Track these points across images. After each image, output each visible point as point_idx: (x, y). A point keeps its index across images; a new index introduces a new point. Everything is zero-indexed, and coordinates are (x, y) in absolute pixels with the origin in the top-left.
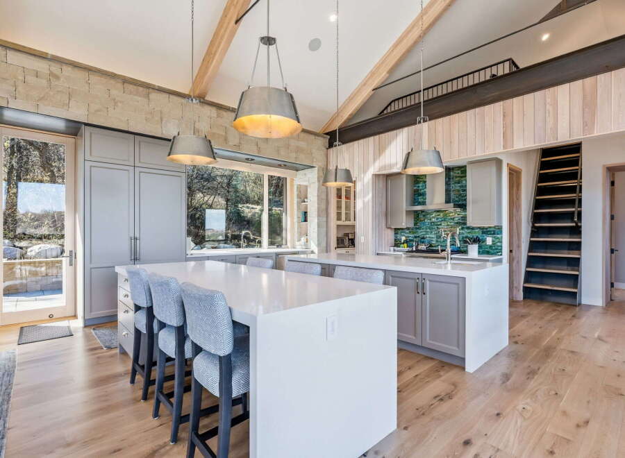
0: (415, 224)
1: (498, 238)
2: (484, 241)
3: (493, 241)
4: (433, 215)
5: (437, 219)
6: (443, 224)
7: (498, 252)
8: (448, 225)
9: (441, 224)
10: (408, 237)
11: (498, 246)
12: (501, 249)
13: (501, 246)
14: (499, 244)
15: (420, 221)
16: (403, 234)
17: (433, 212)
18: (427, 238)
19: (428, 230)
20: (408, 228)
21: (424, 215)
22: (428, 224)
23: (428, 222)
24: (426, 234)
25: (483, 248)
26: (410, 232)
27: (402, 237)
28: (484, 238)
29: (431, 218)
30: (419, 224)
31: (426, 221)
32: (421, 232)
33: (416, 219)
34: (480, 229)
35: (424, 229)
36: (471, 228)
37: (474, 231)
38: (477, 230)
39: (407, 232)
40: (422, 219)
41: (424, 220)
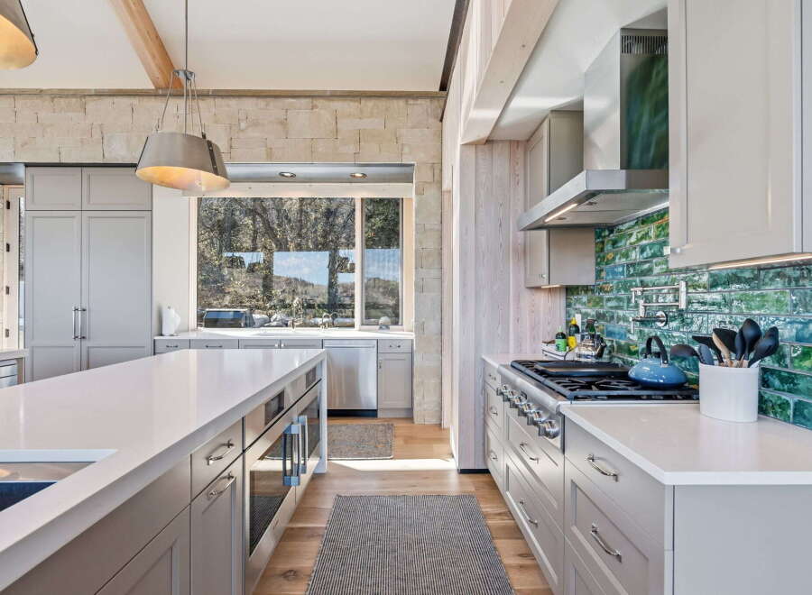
0: (598, 277)
2: (807, 350)
4: (633, 239)
5: (643, 250)
9: (650, 270)
10: (587, 315)
15: (607, 264)
16: (578, 306)
17: (634, 226)
18: (621, 323)
19: (623, 292)
20: (586, 289)
21: (614, 243)
22: (622, 273)
23: (623, 265)
24: (617, 308)
25: (800, 386)
26: (589, 301)
27: (576, 315)
28: (807, 336)
29: (628, 251)
30: (603, 274)
31: (617, 261)
32: (609, 300)
33: (599, 257)
34: (787, 280)
35: (615, 292)
36: (747, 277)
37: (758, 296)
38: (772, 287)
39: (585, 299)
40: (610, 256)
41: (614, 259)
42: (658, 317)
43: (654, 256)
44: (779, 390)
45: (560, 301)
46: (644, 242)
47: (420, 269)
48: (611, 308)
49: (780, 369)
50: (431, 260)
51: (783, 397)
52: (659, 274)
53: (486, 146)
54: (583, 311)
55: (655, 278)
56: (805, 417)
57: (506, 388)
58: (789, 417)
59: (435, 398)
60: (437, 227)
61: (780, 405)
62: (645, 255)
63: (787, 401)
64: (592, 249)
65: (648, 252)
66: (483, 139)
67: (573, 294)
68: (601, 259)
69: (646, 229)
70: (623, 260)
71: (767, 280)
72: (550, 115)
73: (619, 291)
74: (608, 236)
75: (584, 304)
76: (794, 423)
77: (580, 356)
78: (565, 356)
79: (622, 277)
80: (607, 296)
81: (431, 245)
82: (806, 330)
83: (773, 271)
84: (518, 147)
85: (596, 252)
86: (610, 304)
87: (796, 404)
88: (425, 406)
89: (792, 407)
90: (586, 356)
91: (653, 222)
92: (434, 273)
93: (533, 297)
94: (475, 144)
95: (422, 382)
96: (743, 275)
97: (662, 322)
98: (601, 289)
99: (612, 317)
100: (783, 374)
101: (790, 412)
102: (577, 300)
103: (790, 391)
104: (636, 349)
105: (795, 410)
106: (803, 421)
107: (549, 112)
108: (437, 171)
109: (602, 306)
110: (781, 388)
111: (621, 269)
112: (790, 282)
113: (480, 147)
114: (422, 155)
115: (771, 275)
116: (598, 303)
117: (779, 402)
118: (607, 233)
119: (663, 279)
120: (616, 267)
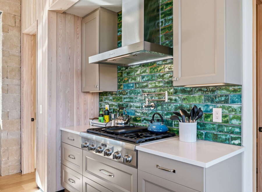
0: (119, 87)
1: (234, 110)
2: (209, 115)
3: (224, 116)
4: (138, 72)
5: (143, 77)
6: (150, 86)
7: (235, 139)
8: (156, 87)
9: (147, 86)
10: (112, 105)
11: (234, 126)
12: (240, 133)
13: (240, 128)
14: (235, 122)
15: (124, 82)
16: (106, 101)
17: (138, 67)
18: (132, 108)
19: (133, 95)
20: (111, 93)
21: (128, 73)
22: (133, 87)
23: (133, 83)
24: (129, 102)
25: (207, 127)
26: (114, 99)
27: (106, 105)
28: (209, 110)
29: (136, 77)
30: (122, 87)
31: (130, 81)
32: (124, 98)
33: (119, 79)
34: (202, 92)
35: (128, 94)
36: (188, 90)
37: (192, 97)
38: (198, 94)
39: (111, 98)
40: (126, 79)
41: (128, 80)
42: (151, 105)
43: (149, 80)
44: (200, 129)
45: (97, 99)
46: (144, 74)
47: (6, 79)
48: (126, 101)
49: (200, 122)
50: (14, 73)
51: (201, 132)
52: (151, 88)
53: (62, 15)
54: (110, 103)
55: (149, 89)
56: (208, 137)
57: (86, 143)
58: (203, 138)
59: (16, 158)
60: (18, 54)
61: (200, 135)
62: (144, 79)
63: (203, 133)
64: (116, 75)
65: (146, 79)
66: (63, 11)
67: (104, 96)
68: (120, 80)
69: (145, 69)
70: (133, 81)
71: (196, 91)
72: (100, 9)
73: (131, 94)
74: (125, 70)
75: (111, 100)
76: (205, 140)
77: (118, 124)
78: (106, 125)
79: (132, 88)
80: (125, 96)
81: (14, 64)
82: (209, 109)
83: (198, 88)
84: (78, 20)
85: (118, 77)
86: (125, 100)
87: (205, 133)
88: (10, 163)
89: (204, 135)
90: (121, 124)
91: (148, 66)
92: (16, 81)
93: (85, 97)
94: (57, 12)
95: (8, 149)
96: (187, 89)
97: (153, 107)
98: (121, 93)
99: (127, 106)
100: (201, 124)
101: (204, 136)
102: (106, 98)
103: (204, 129)
104: (140, 119)
105: (205, 135)
106: (208, 139)
107: (99, 7)
108: (17, 21)
109: (121, 101)
110: (201, 128)
111: (132, 85)
112: (203, 92)
113: (59, 15)
114: (7, 8)
115: (197, 90)
116: (119, 100)
117: (200, 133)
118: (124, 69)
119: (153, 90)
120: (129, 84)
